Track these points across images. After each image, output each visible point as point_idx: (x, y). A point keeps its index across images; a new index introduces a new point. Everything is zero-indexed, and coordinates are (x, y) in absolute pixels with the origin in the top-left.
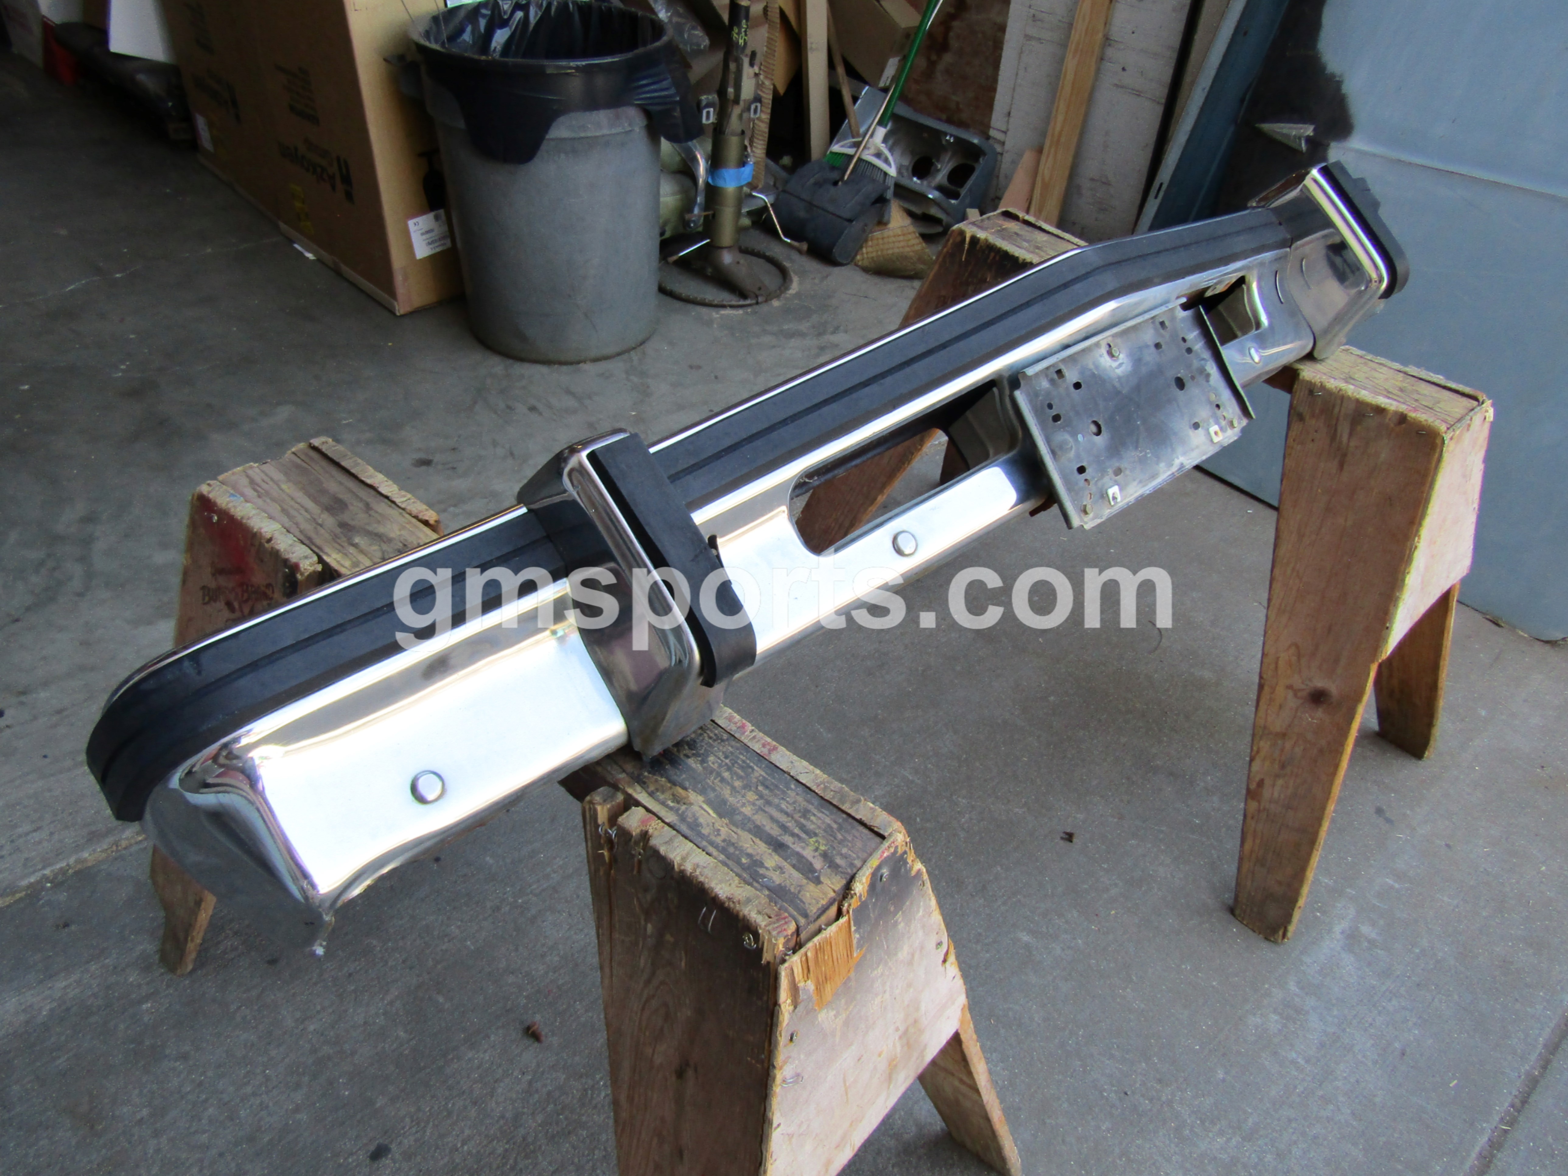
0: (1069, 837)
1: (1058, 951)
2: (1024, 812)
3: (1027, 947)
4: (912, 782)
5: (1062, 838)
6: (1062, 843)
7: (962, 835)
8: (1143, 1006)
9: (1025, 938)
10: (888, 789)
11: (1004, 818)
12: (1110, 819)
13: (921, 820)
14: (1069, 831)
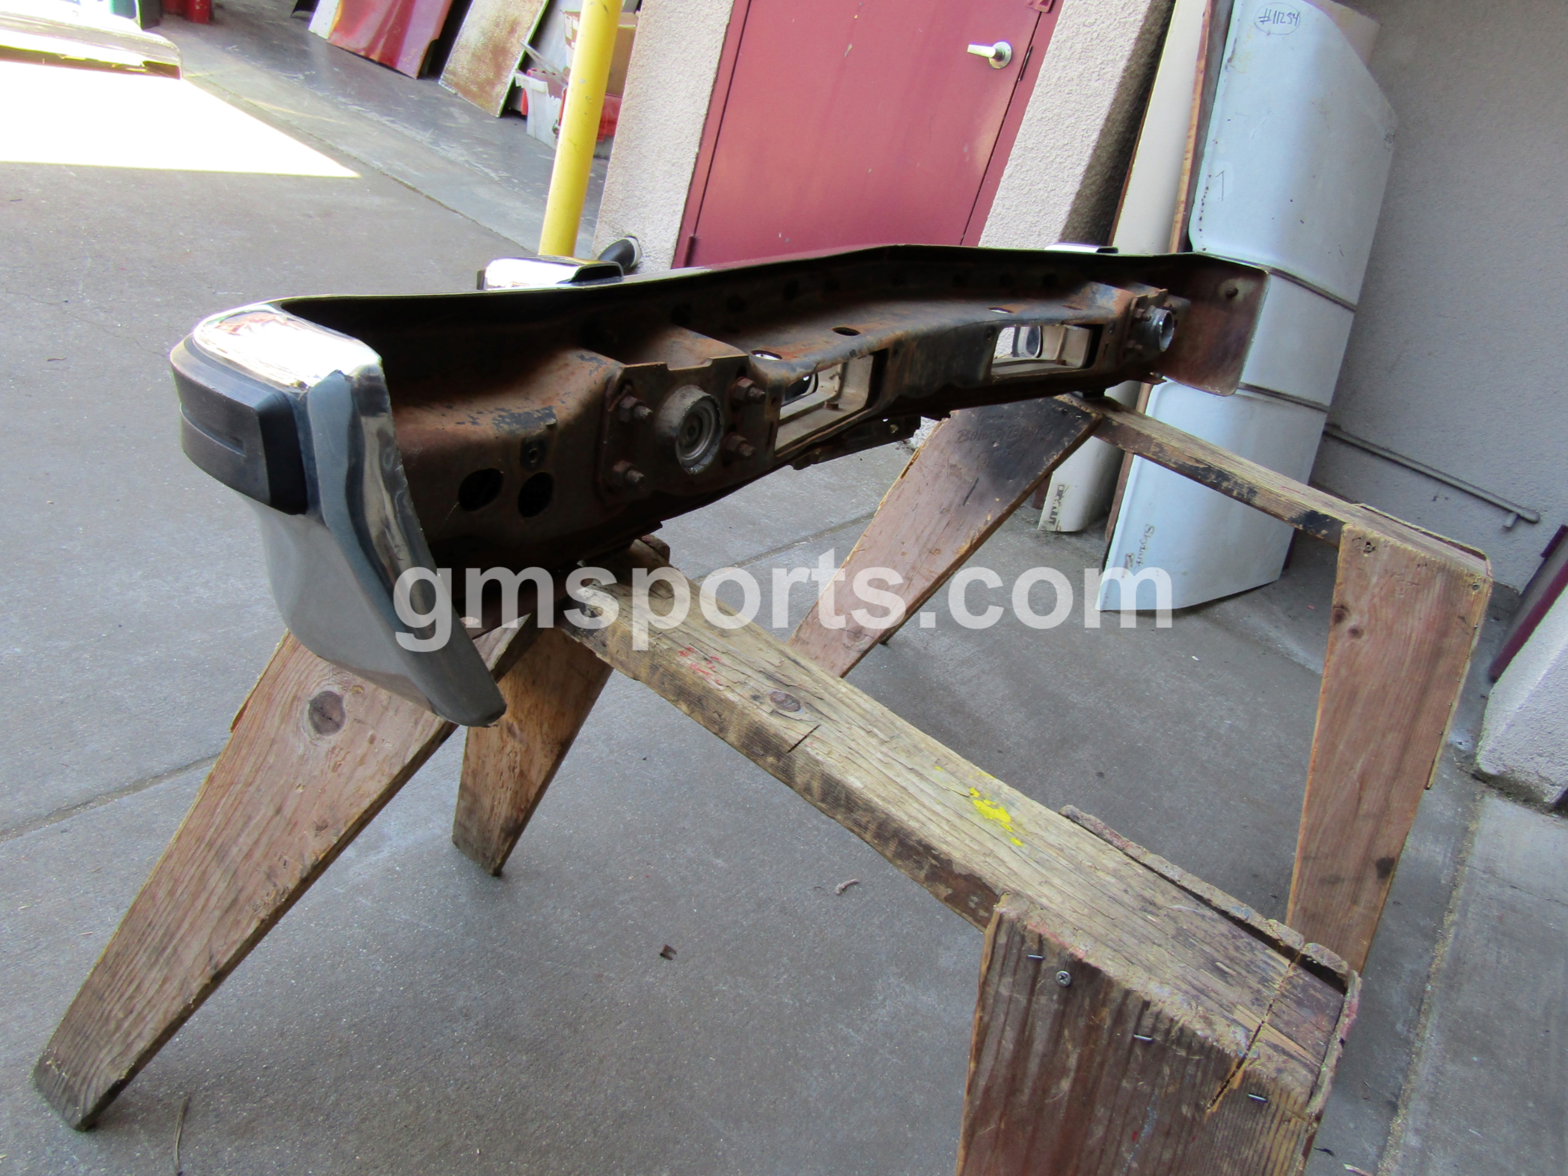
0: (666, 953)
1: (689, 851)
2: (716, 985)
3: (718, 855)
4: (848, 1026)
5: (675, 953)
6: (674, 947)
7: (785, 960)
8: (618, 808)
9: (720, 862)
10: (874, 1017)
11: (740, 979)
12: (612, 975)
13: (830, 978)
14: (666, 962)
